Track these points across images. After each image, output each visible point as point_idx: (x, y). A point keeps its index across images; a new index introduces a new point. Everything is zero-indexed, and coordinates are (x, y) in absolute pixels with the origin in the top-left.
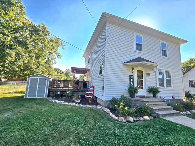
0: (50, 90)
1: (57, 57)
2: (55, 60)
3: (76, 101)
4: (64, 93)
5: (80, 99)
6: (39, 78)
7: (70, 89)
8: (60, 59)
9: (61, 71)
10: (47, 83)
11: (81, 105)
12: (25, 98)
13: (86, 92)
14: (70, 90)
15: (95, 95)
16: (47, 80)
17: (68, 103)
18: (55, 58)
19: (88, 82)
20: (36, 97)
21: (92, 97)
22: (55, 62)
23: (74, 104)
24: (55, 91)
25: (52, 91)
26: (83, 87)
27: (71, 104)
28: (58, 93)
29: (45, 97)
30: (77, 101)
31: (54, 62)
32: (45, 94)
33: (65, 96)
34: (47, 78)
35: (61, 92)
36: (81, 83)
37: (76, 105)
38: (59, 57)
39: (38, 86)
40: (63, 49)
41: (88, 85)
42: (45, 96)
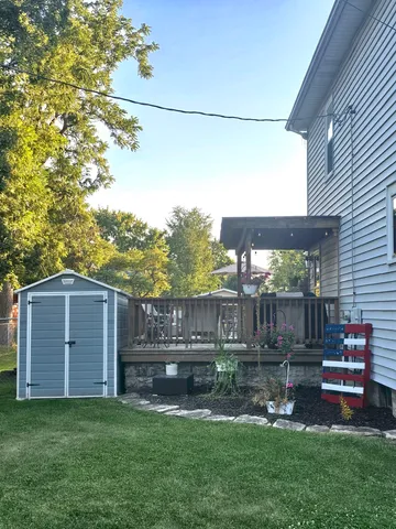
0: (125, 359)
1: (110, 141)
2: (98, 162)
3: (271, 411)
4: (197, 370)
5: (290, 399)
6: (67, 294)
7: (226, 346)
8: (134, 147)
9: (140, 228)
10: (110, 322)
11: (300, 427)
12: (18, 398)
13: (326, 363)
14: (229, 352)
15: (378, 379)
16: (105, 306)
17: (231, 418)
18: (103, 147)
19: (333, 300)
20: (67, 395)
21: (360, 390)
22: (101, 178)
23: (263, 421)
24: (152, 363)
25: (136, 364)
26: (302, 334)
27: (244, 418)
28: (171, 370)
29: (105, 394)
30: (278, 406)
31: (93, 176)
32: (105, 379)
33: (205, 388)
34: (105, 294)
35: (181, 365)
36: (288, 310)
37: (275, 425)
38: (125, 137)
39: (67, 340)
40: (145, 71)
41: (332, 321)
42: (105, 388)
